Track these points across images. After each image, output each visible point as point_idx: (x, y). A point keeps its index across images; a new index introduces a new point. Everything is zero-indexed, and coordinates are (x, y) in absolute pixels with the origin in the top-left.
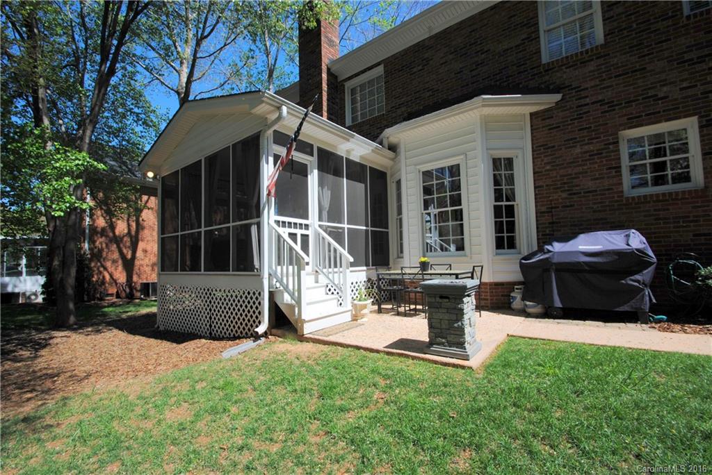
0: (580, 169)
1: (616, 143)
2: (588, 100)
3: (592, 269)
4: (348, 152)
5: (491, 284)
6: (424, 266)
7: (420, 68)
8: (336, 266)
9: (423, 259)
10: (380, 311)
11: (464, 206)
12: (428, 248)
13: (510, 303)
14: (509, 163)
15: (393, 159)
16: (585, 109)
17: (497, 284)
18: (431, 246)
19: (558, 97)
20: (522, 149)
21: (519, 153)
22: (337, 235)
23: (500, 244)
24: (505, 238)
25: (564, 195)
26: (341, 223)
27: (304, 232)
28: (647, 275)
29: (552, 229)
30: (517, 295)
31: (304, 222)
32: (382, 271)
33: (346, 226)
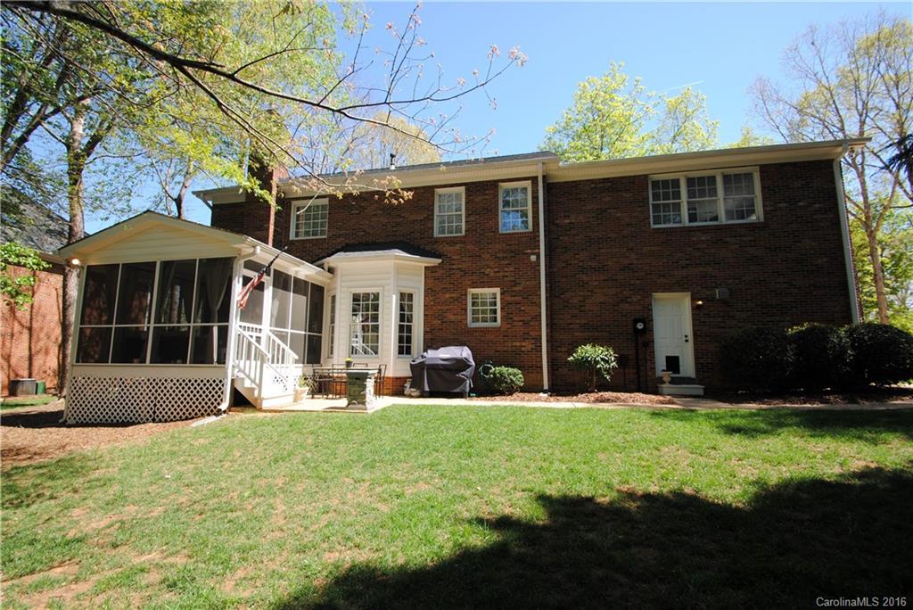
0: (447, 307)
1: (466, 295)
2: (454, 267)
3: (445, 368)
4: (297, 272)
5: (393, 378)
6: (348, 364)
7: (357, 212)
8: (278, 362)
9: (348, 359)
10: (313, 398)
11: (380, 323)
12: (353, 351)
13: (403, 391)
14: (410, 296)
15: (330, 279)
16: (454, 271)
17: (397, 378)
18: (356, 350)
19: (440, 261)
20: (418, 288)
21: (416, 290)
22: (282, 337)
23: (401, 351)
24: (404, 347)
25: (439, 322)
26: (285, 328)
27: (258, 335)
28: (468, 372)
29: (431, 344)
30: (408, 385)
31: (258, 327)
32: (316, 367)
33: (289, 331)
